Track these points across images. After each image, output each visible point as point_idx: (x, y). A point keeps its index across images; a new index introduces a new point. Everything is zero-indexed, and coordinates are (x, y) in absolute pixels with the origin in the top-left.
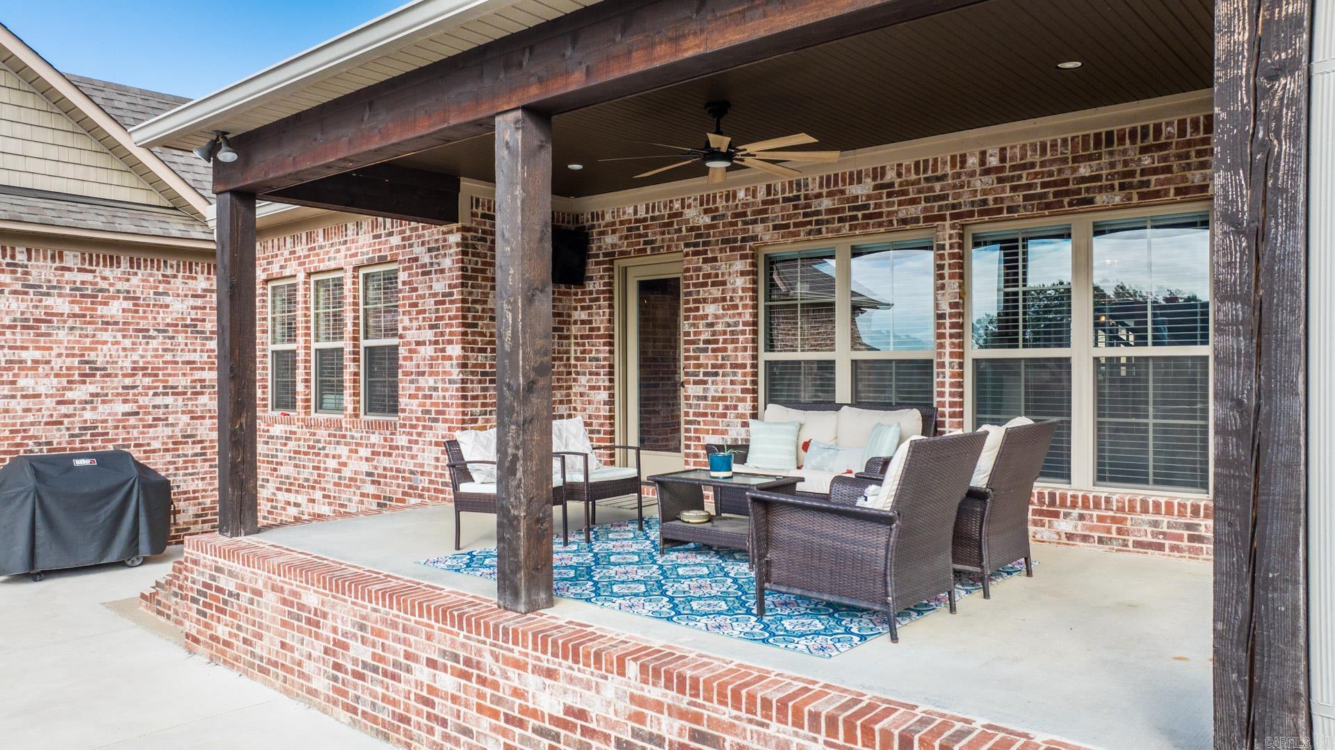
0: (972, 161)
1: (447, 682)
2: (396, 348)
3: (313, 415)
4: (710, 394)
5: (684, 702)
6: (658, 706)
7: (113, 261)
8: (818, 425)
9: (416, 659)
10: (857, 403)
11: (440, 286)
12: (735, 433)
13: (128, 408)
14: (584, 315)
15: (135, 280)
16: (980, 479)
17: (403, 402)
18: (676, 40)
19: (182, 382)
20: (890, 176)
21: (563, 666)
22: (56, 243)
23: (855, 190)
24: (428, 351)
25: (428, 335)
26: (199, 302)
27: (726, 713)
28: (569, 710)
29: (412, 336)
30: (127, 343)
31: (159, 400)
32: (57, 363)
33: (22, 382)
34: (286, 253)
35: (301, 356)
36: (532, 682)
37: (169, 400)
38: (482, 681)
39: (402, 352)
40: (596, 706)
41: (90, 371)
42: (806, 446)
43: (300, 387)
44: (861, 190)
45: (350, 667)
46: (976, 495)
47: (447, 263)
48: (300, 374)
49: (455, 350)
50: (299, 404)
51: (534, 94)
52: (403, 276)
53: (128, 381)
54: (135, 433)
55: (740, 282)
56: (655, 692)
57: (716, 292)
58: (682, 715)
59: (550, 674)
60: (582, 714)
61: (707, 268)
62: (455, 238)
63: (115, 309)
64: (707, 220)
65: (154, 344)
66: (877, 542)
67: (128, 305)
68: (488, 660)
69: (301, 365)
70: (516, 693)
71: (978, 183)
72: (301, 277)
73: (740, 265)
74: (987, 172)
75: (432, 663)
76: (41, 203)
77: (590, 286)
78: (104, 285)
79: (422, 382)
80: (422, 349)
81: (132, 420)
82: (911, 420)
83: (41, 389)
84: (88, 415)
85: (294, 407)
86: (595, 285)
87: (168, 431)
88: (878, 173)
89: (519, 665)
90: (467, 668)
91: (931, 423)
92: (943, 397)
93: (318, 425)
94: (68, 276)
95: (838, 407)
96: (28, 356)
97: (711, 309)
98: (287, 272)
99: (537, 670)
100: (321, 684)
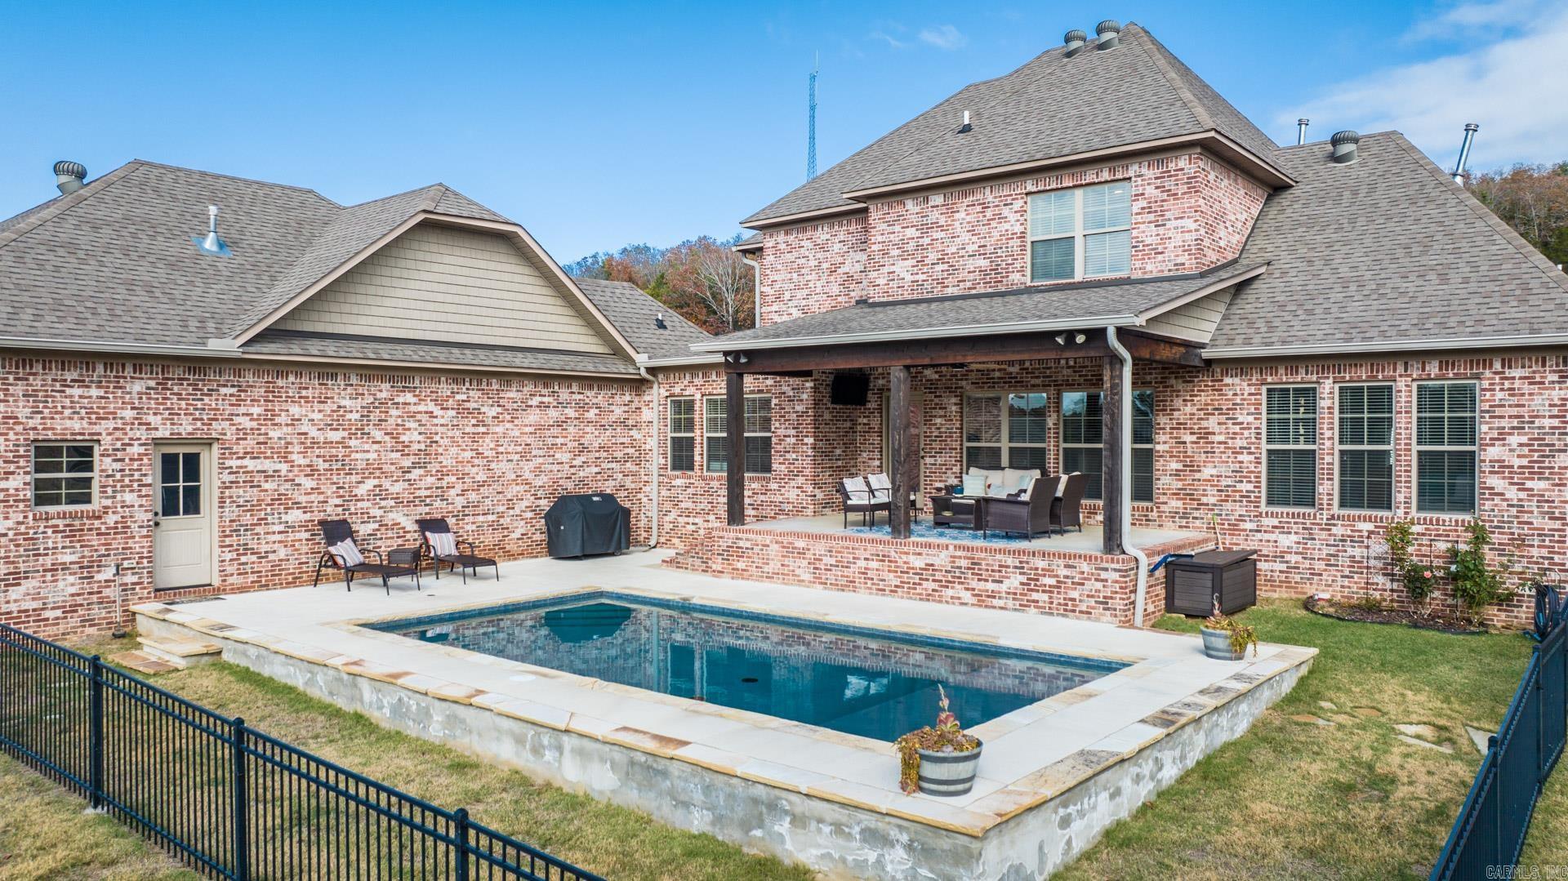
0: (1063, 362)
1: (874, 565)
2: (770, 438)
3: (705, 473)
4: (939, 462)
5: (969, 554)
6: (960, 557)
7: (591, 388)
8: (995, 477)
9: (858, 559)
10: (1011, 466)
11: (800, 408)
12: (953, 481)
13: (597, 470)
14: (865, 421)
15: (600, 397)
16: (1059, 493)
17: (774, 466)
18: (964, 356)
19: (619, 455)
20: (1027, 364)
21: (924, 551)
22: (566, 379)
23: (1011, 369)
24: (793, 440)
25: (793, 432)
26: (626, 408)
27: (983, 555)
28: (927, 565)
29: (781, 432)
30: (597, 433)
31: (610, 465)
32: (570, 445)
33: (558, 456)
34: (686, 383)
35: (698, 440)
36: (912, 558)
37: (614, 465)
38: (890, 561)
39: (774, 440)
40: (937, 561)
41: (583, 449)
42: (989, 486)
43: (697, 458)
44: (1015, 369)
45: (823, 567)
46: (1058, 499)
47: (805, 396)
48: (697, 451)
49: (810, 440)
50: (697, 467)
51: (908, 362)
52: (774, 401)
53: (597, 455)
54: (600, 484)
55: (954, 408)
56: (959, 553)
57: (942, 412)
58: (968, 558)
59: (920, 554)
60: (932, 565)
61: (937, 400)
62: (809, 384)
63: (592, 414)
64: (937, 376)
65: (608, 433)
66: (1024, 512)
67: (597, 411)
68: (893, 554)
69: (698, 446)
70: (905, 563)
71: (1065, 372)
72: (698, 396)
73: (954, 400)
74: (1069, 367)
75: (866, 559)
76: (567, 358)
77: (869, 405)
78: (587, 401)
79: (788, 456)
80: (788, 439)
81: (599, 477)
82: (1036, 474)
83: (564, 460)
84: (582, 474)
85: (692, 469)
86: (872, 405)
87: (613, 483)
88: (1021, 362)
89: (906, 553)
90: (882, 559)
91: (1044, 473)
92: (1051, 465)
93: (712, 479)
94: (574, 397)
95: (1003, 469)
96: (559, 441)
97: (938, 421)
98: (687, 393)
99: (914, 554)
100: (807, 577)
